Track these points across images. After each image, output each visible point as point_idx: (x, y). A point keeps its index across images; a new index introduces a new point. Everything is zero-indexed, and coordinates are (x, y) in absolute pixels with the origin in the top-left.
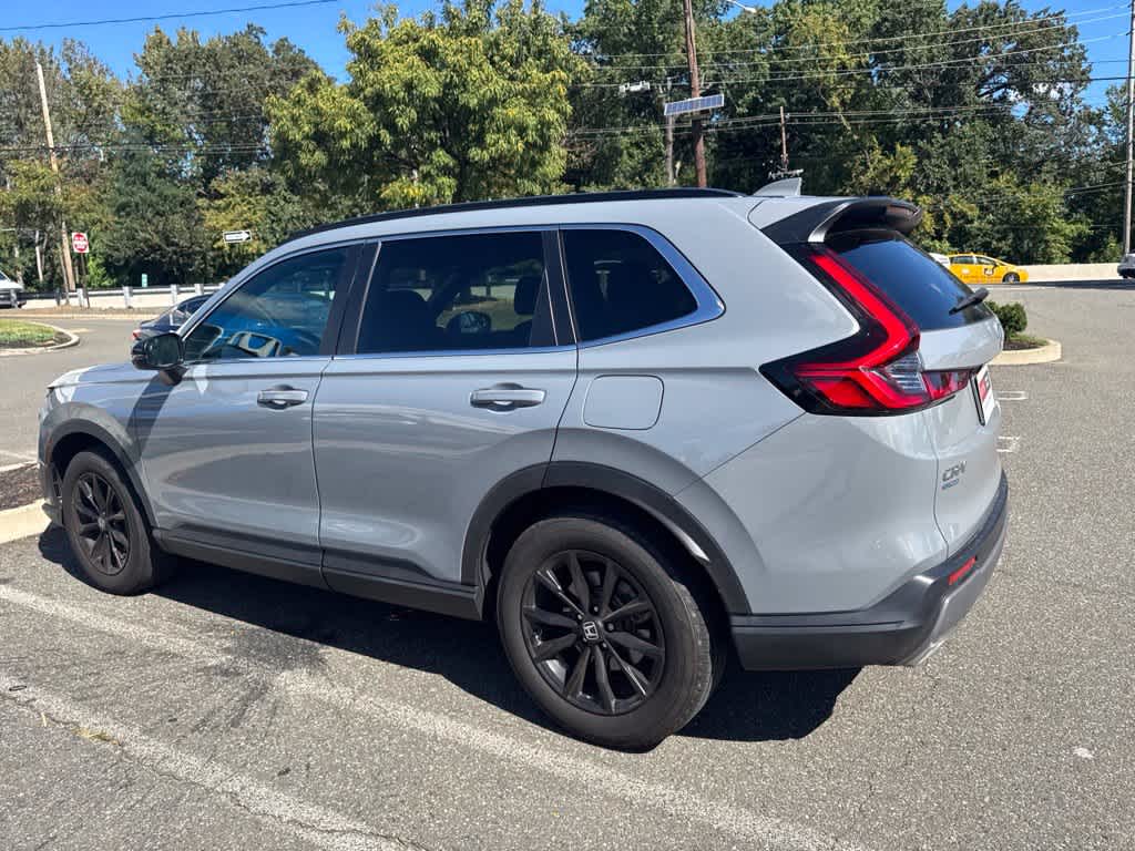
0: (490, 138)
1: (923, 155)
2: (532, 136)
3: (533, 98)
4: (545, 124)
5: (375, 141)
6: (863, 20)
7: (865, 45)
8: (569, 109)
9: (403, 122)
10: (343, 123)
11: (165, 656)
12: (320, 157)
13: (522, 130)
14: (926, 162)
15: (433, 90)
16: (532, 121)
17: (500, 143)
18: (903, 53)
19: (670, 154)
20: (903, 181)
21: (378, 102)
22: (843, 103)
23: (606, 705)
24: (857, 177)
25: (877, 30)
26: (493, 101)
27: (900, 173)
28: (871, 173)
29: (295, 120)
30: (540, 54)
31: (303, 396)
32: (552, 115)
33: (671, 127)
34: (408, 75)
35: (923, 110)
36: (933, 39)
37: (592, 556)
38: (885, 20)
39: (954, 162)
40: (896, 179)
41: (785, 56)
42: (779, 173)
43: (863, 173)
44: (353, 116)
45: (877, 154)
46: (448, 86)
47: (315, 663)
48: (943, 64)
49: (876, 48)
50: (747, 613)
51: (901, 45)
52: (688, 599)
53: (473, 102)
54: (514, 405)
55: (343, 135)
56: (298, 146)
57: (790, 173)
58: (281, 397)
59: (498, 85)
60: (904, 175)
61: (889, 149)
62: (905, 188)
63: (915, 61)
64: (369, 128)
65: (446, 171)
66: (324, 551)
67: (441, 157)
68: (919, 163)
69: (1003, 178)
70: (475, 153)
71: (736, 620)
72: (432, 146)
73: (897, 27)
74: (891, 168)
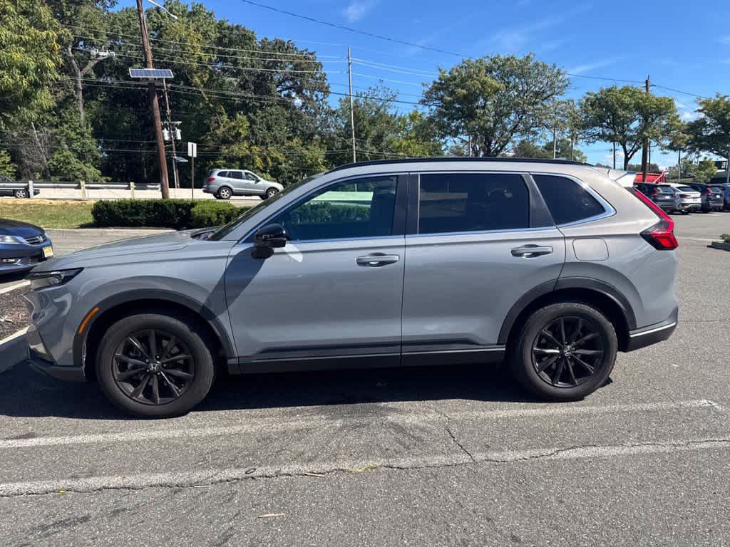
1: (252, 122)
6: (210, 33)
7: (213, 49)
13: (24, 70)
14: (254, 126)
18: (236, 59)
19: (81, 98)
20: (242, 136)
22: (202, 82)
23: (573, 383)
24: (213, 130)
25: (220, 41)
27: (240, 131)
28: (222, 129)
32: (49, 64)
33: (80, 79)
35: (250, 95)
36: (253, 54)
37: (571, 318)
38: (225, 36)
39: (269, 128)
40: (239, 134)
41: (161, 45)
42: (165, 122)
43: (218, 127)
45: (225, 118)
48: (259, 70)
49: (220, 52)
51: (235, 53)
52: (613, 328)
54: (536, 254)
57: (173, 123)
58: (375, 260)
60: (244, 133)
61: (231, 116)
62: (243, 140)
63: (244, 65)
68: (250, 127)
69: (295, 140)
73: (231, 43)
74: (234, 127)
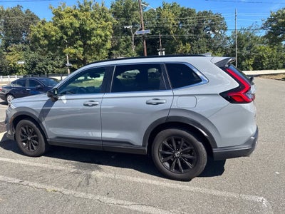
0: (93, 38)
1: (192, 46)
2: (103, 38)
3: (103, 28)
4: (106, 35)
5: (62, 38)
6: (177, 13)
7: (178, 19)
8: (112, 32)
9: (70, 33)
10: (53, 33)
11: (58, 171)
12: (46, 42)
13: (101, 37)
15: (78, 26)
16: (103, 35)
17: (95, 40)
18: (187, 21)
19: (133, 43)
20: (188, 52)
21: (62, 28)
22: (174, 33)
23: (181, 171)
24: (177, 50)
25: (181, 16)
26: (93, 29)
29: (38, 31)
30: (104, 17)
31: (98, 103)
32: (108, 33)
33: (133, 37)
34: (71, 21)
35: (192, 35)
36: (193, 18)
37: (178, 137)
38: (183, 13)
39: (199, 47)
40: (186, 51)
41: (160, 21)
42: (159, 49)
43: (179, 49)
44: (56, 31)
45: (182, 45)
46: (81, 24)
47: (99, 169)
48: (196, 24)
49: (181, 20)
50: (217, 148)
51: (186, 19)
52: (202, 146)
53: (88, 29)
54: (157, 104)
55: (53, 36)
56: (39, 39)
57: (162, 49)
58: (90, 104)
59: (94, 25)
60: (188, 50)
61: (184, 44)
63: (190, 24)
64: (60, 35)
65: (80, 46)
66: (103, 141)
67: (80, 42)
69: (210, 51)
70: (89, 42)
71: (214, 149)
72: (77, 40)
73: (186, 15)
74: (185, 48)
